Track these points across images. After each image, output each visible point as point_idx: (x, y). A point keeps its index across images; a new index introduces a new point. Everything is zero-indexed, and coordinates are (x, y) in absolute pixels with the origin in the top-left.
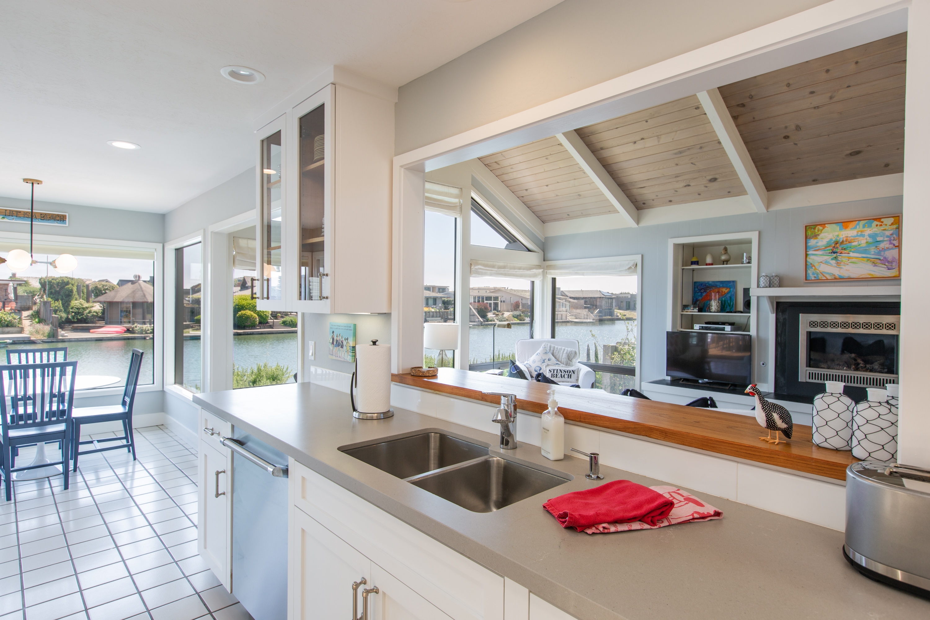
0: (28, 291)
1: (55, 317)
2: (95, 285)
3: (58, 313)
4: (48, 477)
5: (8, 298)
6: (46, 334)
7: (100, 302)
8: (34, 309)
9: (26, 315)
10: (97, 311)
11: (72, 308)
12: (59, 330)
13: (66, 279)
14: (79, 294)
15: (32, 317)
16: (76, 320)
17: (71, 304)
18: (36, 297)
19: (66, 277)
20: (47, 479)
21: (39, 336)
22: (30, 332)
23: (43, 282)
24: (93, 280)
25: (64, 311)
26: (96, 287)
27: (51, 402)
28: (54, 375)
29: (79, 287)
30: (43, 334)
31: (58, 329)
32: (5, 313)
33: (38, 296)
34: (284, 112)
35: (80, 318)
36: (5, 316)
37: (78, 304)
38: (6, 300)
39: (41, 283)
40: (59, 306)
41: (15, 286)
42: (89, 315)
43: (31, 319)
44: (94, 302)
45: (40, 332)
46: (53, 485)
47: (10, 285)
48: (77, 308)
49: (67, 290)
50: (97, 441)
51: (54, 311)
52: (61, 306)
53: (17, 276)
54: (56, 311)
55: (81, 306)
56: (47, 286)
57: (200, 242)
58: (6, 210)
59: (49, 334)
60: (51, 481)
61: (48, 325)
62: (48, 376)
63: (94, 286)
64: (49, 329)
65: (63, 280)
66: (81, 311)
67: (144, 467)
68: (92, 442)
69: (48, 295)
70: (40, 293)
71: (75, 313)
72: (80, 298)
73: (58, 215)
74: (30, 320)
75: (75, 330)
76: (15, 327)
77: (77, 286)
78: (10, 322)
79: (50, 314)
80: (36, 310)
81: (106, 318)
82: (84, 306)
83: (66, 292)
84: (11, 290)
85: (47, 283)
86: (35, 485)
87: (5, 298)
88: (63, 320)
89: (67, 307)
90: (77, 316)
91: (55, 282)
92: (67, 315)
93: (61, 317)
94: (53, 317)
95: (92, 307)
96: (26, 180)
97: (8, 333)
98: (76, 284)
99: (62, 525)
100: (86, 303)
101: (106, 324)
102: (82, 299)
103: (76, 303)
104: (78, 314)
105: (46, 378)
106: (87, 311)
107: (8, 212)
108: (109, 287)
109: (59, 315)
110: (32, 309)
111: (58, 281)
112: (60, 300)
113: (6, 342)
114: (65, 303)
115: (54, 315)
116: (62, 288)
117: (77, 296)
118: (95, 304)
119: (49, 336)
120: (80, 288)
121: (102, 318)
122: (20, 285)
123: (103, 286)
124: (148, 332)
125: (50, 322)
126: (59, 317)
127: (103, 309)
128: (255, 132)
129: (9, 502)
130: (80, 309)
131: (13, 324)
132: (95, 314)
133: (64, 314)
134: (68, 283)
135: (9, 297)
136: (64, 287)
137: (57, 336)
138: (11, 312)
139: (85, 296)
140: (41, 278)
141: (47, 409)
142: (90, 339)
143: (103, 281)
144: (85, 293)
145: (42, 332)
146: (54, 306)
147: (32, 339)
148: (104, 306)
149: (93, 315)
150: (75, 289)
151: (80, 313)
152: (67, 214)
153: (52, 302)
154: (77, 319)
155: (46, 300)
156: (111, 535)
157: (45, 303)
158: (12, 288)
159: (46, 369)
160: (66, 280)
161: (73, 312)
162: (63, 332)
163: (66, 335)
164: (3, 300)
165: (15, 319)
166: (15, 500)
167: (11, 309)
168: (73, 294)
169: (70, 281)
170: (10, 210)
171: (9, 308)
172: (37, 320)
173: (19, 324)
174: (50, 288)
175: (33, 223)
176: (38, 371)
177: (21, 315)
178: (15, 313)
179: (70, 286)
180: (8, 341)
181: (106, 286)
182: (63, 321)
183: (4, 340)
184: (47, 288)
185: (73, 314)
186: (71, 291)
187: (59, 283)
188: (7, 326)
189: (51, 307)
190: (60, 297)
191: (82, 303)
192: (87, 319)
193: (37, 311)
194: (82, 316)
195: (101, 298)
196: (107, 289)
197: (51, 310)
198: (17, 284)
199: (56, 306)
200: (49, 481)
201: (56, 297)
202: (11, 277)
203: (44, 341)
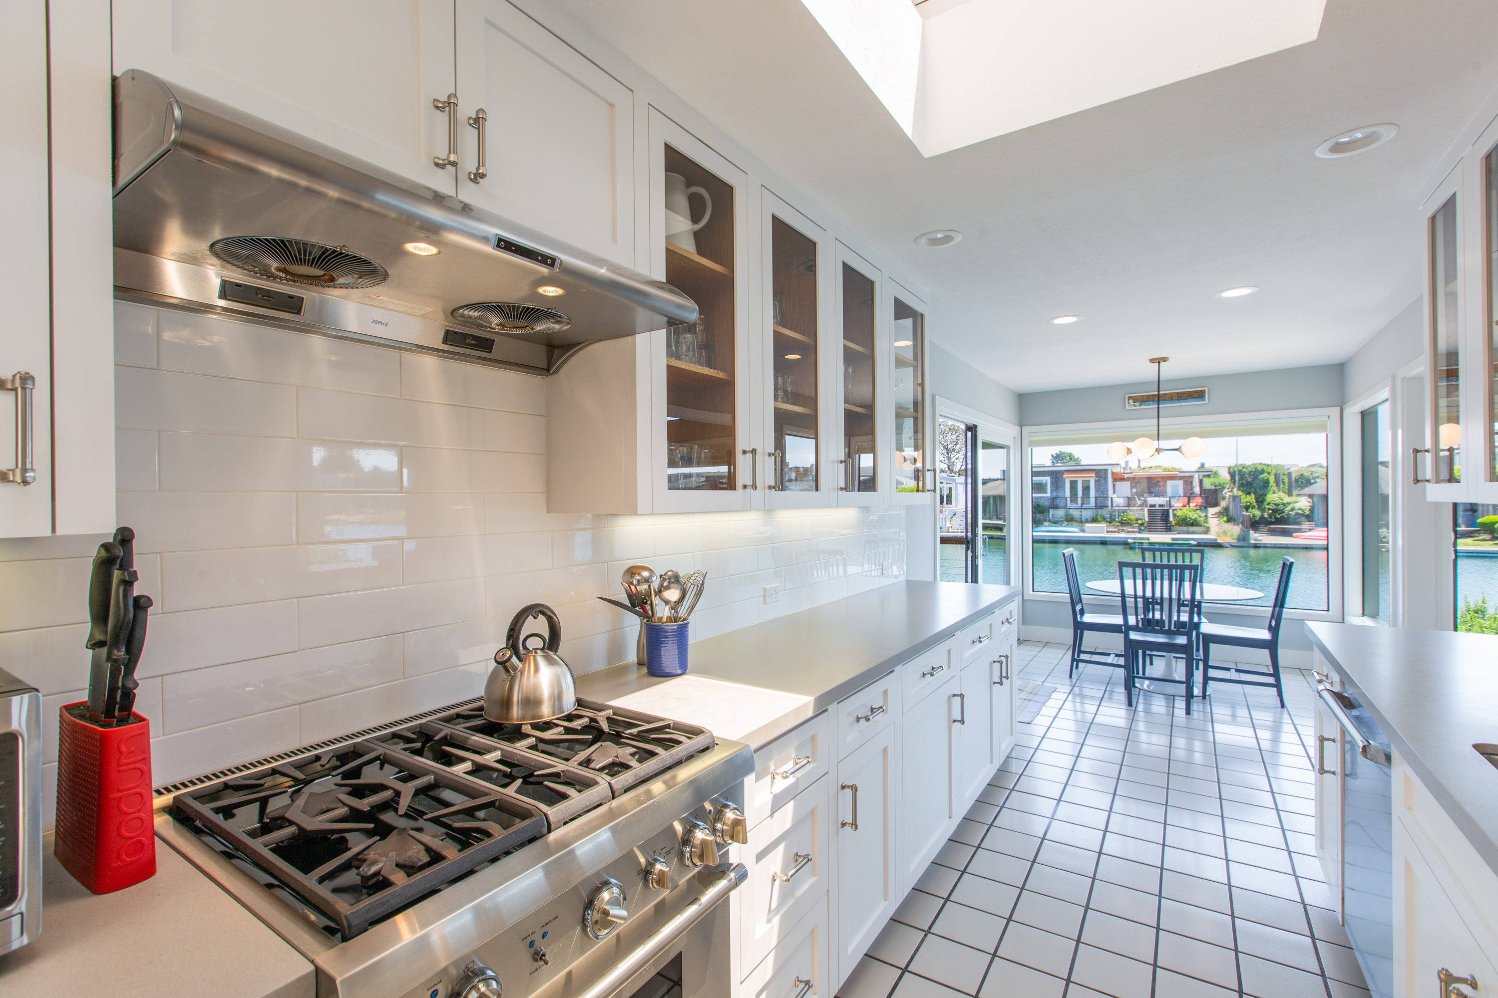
0: (1217, 484)
1: (1246, 515)
2: (1301, 473)
3: (1250, 510)
4: (1174, 696)
5: (1193, 493)
6: (1236, 537)
7: (1311, 496)
8: (1222, 505)
9: (1214, 513)
10: (1303, 508)
11: (1268, 504)
12: (1251, 532)
13: (1261, 466)
14: (1278, 485)
15: (1219, 515)
16: (1273, 520)
17: (1266, 498)
18: (1226, 490)
19: (1260, 464)
20: (1172, 697)
21: (1226, 538)
22: (1216, 533)
23: (1232, 471)
24: (1301, 466)
25: (1258, 508)
26: (1302, 475)
27: (1179, 612)
28: (1182, 580)
29: (1277, 476)
30: (1232, 535)
31: (1249, 530)
32: (1190, 509)
33: (1228, 489)
34: (1460, 158)
35: (1279, 516)
36: (1189, 513)
37: (1277, 498)
38: (1191, 494)
39: (1230, 473)
40: (1251, 501)
41: (1201, 478)
42: (1291, 513)
43: (1219, 517)
44: (1298, 495)
45: (1228, 533)
46: (1176, 706)
47: (1195, 477)
48: (1276, 504)
49: (1261, 481)
50: (1235, 669)
51: (1245, 508)
52: (1254, 501)
53: (1206, 466)
54: (1247, 508)
55: (1281, 501)
56: (1237, 476)
57: (1387, 400)
58: (1143, 396)
59: (1239, 536)
60: (1176, 701)
61: (1238, 525)
62: (1176, 580)
63: (1298, 474)
64: (1239, 530)
65: (1256, 468)
66: (1281, 507)
67: (1292, 721)
68: (1228, 669)
69: (1238, 487)
70: (1230, 486)
71: (1273, 510)
72: (1279, 491)
73: (1196, 392)
74: (1218, 519)
75: (1273, 532)
76: (1201, 526)
77: (1275, 475)
78: (1195, 520)
79: (1240, 512)
80: (1225, 506)
81: (1316, 518)
82: (1285, 502)
83: (1260, 483)
84: (1196, 483)
85: (1237, 473)
86: (1163, 700)
87: (1191, 492)
88: (1257, 519)
89: (1262, 502)
90: (1275, 515)
91: (1246, 471)
92: (1262, 512)
93: (1254, 516)
94: (1243, 515)
95: (1296, 502)
96: (1152, 361)
97: (1193, 533)
98: (1274, 472)
99: (1170, 749)
100: (1287, 496)
101: (1316, 526)
102: (1283, 492)
103: (1274, 497)
104: (1276, 512)
105: (1174, 582)
106: (1289, 508)
107: (1145, 397)
108: (1321, 474)
109: (1251, 512)
110: (1220, 506)
111: (1250, 469)
112: (1252, 494)
113: (1190, 544)
114: (1259, 498)
115: (1245, 513)
116: (1255, 478)
117: (1275, 488)
118: (1300, 498)
119: (1239, 539)
120: (1279, 477)
121: (1309, 518)
122: (1209, 476)
123: (1312, 473)
124: (1384, 540)
125: (1240, 521)
126: (1251, 515)
127: (1312, 505)
128: (1420, 208)
129: (1130, 708)
130: (1279, 505)
131: (1199, 523)
132: (1300, 512)
133: (1258, 512)
134: (1263, 472)
135: (1195, 491)
136: (1258, 476)
137: (1249, 539)
138: (1196, 508)
139: (1287, 487)
140: (1230, 467)
141: (1175, 618)
142: (1292, 546)
143: (1313, 466)
144: (1287, 484)
145: (1230, 534)
146: (1245, 501)
147: (1218, 541)
148: (1313, 501)
149: (1297, 514)
150: (1272, 479)
151: (1280, 510)
152: (1206, 389)
153: (1242, 497)
154: (1276, 518)
155: (1235, 494)
156: (1219, 782)
157: (1234, 498)
158: (1198, 480)
159: (1174, 571)
160: (1259, 468)
161: (1269, 509)
162: (1256, 535)
163: (1259, 538)
164: (1188, 495)
165: (1200, 517)
166: (1136, 708)
167: (1196, 506)
168: (1268, 486)
169: (1265, 469)
170: (1147, 396)
171: (1194, 504)
172: (1225, 518)
173: (1204, 522)
174: (1241, 479)
175: (1160, 406)
176: (1166, 571)
177: (1207, 513)
178: (1200, 509)
179: (1266, 474)
180: (1193, 542)
181: (1316, 473)
182: (1256, 521)
183: (1188, 541)
184: (1237, 478)
185: (1270, 512)
186: (1267, 482)
187: (1251, 471)
188: (1192, 525)
189: (1241, 503)
190: (1252, 490)
191: (1282, 497)
192: (1289, 518)
193: (1226, 508)
194: (1281, 515)
195: (1307, 490)
196: (1318, 477)
197: (1241, 506)
198: (1204, 476)
199: (1247, 502)
200: (1174, 699)
201: (1248, 490)
202: (1199, 468)
203: (1233, 544)
